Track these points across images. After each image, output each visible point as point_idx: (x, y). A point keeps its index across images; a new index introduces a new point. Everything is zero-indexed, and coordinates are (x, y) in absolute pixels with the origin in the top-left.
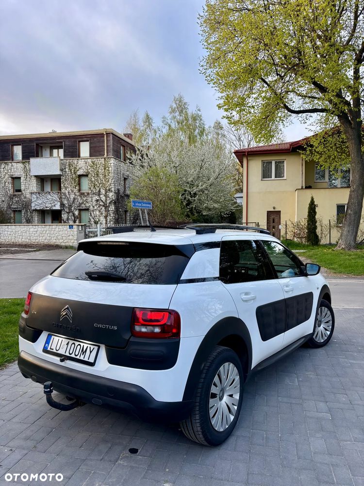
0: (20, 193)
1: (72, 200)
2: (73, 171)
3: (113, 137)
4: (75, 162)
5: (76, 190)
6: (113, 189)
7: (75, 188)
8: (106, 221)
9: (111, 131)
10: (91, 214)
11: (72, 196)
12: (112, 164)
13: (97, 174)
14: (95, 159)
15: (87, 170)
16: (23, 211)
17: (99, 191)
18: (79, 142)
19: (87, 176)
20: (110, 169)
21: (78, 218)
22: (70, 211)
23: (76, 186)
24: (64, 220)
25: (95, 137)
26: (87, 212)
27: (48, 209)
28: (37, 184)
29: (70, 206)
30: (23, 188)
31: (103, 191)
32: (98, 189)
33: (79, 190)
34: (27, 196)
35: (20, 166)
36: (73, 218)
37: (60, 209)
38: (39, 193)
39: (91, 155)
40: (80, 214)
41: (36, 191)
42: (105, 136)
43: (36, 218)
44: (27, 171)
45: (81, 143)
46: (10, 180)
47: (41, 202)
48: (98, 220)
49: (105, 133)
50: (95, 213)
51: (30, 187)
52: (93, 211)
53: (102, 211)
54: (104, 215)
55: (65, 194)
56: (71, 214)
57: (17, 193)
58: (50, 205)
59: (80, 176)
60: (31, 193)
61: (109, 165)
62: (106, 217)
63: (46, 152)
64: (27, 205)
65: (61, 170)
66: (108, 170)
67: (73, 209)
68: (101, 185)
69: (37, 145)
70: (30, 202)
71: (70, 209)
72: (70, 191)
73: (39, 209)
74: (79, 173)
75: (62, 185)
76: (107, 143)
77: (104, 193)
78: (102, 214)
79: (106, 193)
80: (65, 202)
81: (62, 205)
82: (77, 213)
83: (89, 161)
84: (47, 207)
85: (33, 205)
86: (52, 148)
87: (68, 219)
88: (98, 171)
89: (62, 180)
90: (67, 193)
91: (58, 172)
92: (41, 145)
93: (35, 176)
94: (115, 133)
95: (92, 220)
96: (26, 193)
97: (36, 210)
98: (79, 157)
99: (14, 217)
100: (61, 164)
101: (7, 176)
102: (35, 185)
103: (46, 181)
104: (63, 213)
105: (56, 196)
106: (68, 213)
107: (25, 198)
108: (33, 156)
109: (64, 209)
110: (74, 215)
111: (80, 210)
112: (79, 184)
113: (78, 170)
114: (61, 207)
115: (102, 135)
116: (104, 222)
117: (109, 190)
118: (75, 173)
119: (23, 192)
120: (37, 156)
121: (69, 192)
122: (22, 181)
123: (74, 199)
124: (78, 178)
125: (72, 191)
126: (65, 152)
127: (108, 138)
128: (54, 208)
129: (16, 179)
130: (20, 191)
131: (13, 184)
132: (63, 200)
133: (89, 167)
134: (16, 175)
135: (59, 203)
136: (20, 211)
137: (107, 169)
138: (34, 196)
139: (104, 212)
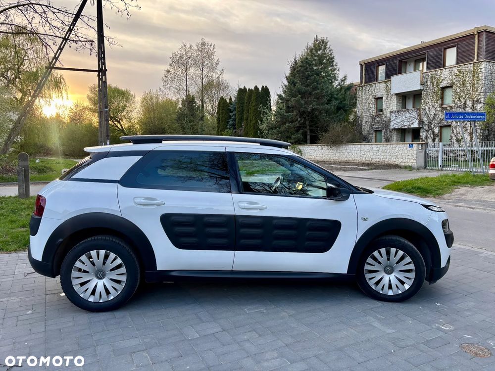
0: (381, 113)
1: (432, 116)
2: (435, 84)
3: (487, 35)
4: (439, 73)
5: (437, 105)
6: (482, 99)
7: (437, 103)
8: (471, 138)
9: (484, 29)
10: (453, 131)
11: (433, 112)
12: (483, 69)
13: (463, 84)
14: (462, 67)
15: (452, 80)
16: (383, 131)
17: (465, 103)
18: (445, 49)
19: (451, 87)
20: (480, 75)
21: (438, 136)
22: (430, 129)
23: (437, 100)
24: (422, 139)
25: (464, 40)
26: (448, 128)
27: (406, 127)
28: (397, 102)
29: (430, 123)
30: (384, 107)
31: (469, 103)
32: (463, 101)
33: (442, 104)
34: (388, 115)
35: (383, 85)
36: (432, 136)
37: (418, 126)
38: (398, 112)
39: (457, 63)
40: (441, 132)
41: (395, 110)
42: (476, 37)
43: (395, 137)
44: (388, 90)
45: (448, 50)
46: (373, 101)
47: (400, 121)
48: (460, 138)
49: (475, 33)
50: (458, 129)
51: (391, 105)
52: (456, 127)
53: (467, 126)
54: (469, 131)
55: (425, 110)
56: (430, 132)
57: (378, 113)
58: (408, 123)
59: (444, 89)
60: (391, 112)
61: (479, 70)
62: (471, 134)
63: (411, 67)
64: (387, 125)
65: (422, 84)
66: (478, 77)
67: (432, 126)
68: (467, 96)
69: (401, 61)
70: (390, 121)
71: (429, 126)
72: (431, 107)
73: (397, 128)
74: (442, 85)
75: (422, 101)
76: (478, 45)
77: (470, 105)
78: (466, 130)
79: (473, 105)
80: (425, 119)
81: (421, 122)
82: (437, 130)
83: (455, 69)
84: (405, 126)
85: (392, 124)
86: (417, 62)
87: (427, 138)
88: (465, 80)
89: (422, 96)
90: (427, 109)
91: (418, 87)
92: (405, 61)
93: (396, 94)
94: (490, 30)
95: (454, 138)
96: (387, 112)
97: (395, 129)
98: (444, 66)
99: (376, 136)
100: (422, 78)
101: (371, 97)
102: (395, 103)
103: (409, 98)
104: (422, 131)
105: (414, 113)
106: (427, 131)
107: (386, 117)
108: (395, 74)
109: (423, 127)
110: (433, 132)
111: (441, 127)
112: (442, 98)
113: (441, 82)
114: (419, 125)
115: (472, 36)
116: (469, 139)
117: (477, 101)
118: (437, 86)
119: (384, 111)
120: (400, 73)
121: (429, 108)
122: (383, 101)
123: (435, 115)
124: (441, 90)
125: (433, 106)
126: (428, 64)
127: (481, 38)
128: (412, 126)
129: (378, 99)
130: (381, 110)
131: (376, 104)
132: (423, 117)
133: (454, 77)
134: (379, 95)
135: (417, 121)
136: (381, 131)
137: (476, 75)
138: (393, 115)
139: (469, 128)
